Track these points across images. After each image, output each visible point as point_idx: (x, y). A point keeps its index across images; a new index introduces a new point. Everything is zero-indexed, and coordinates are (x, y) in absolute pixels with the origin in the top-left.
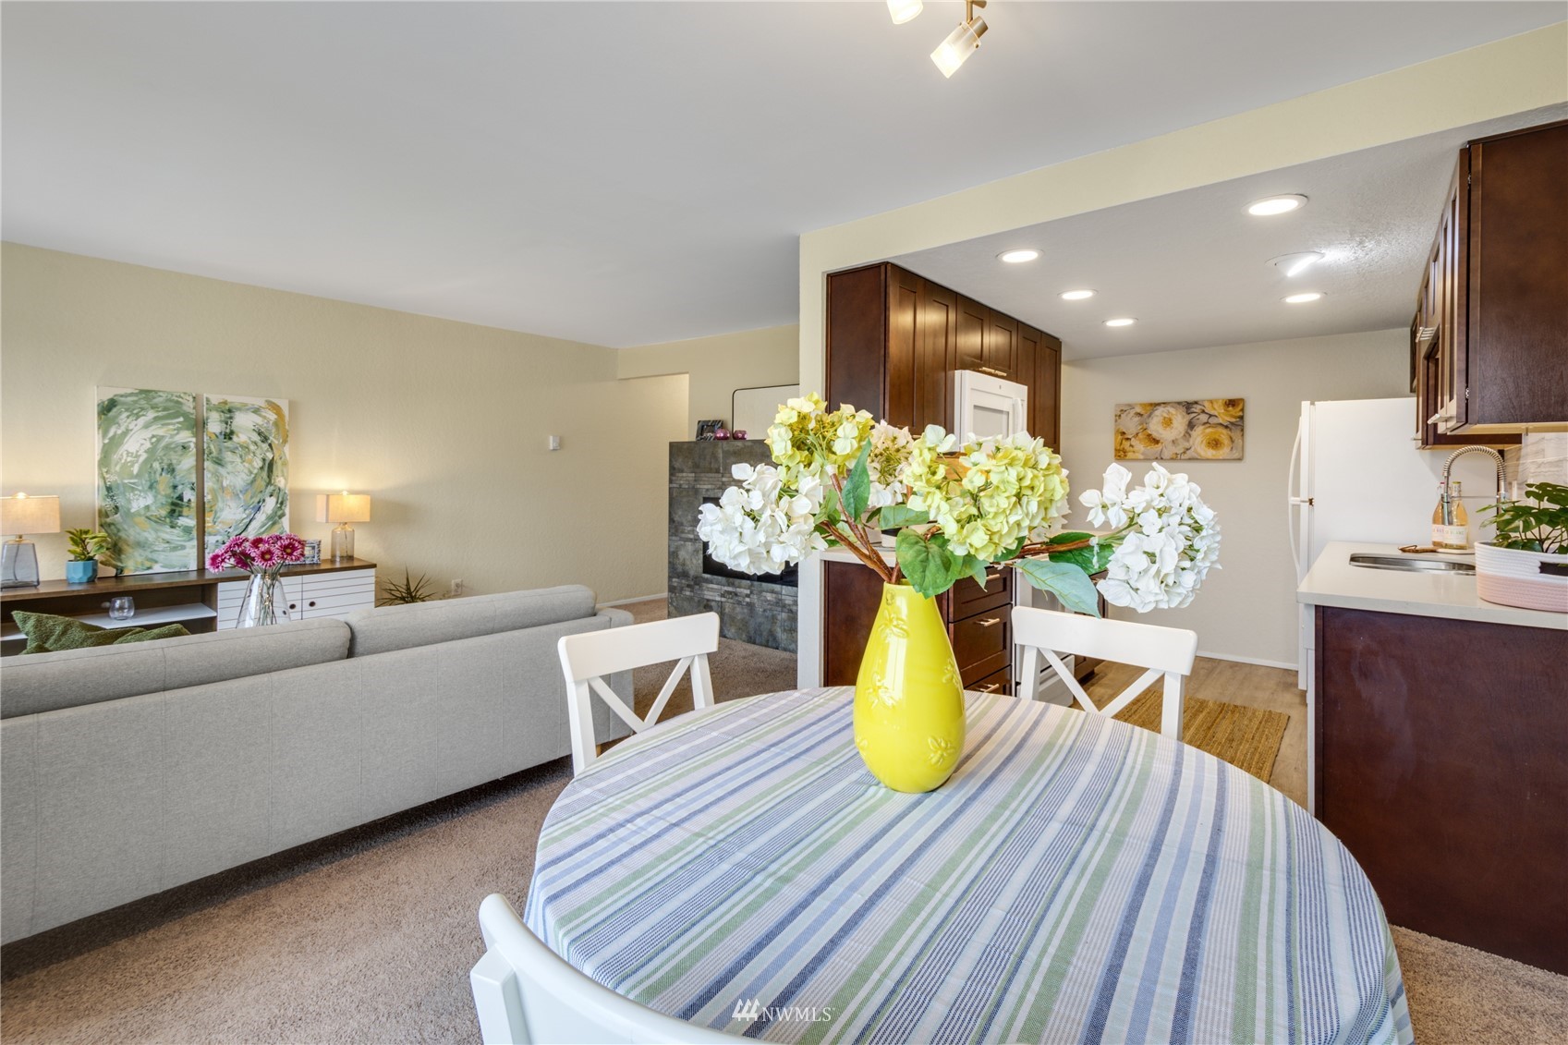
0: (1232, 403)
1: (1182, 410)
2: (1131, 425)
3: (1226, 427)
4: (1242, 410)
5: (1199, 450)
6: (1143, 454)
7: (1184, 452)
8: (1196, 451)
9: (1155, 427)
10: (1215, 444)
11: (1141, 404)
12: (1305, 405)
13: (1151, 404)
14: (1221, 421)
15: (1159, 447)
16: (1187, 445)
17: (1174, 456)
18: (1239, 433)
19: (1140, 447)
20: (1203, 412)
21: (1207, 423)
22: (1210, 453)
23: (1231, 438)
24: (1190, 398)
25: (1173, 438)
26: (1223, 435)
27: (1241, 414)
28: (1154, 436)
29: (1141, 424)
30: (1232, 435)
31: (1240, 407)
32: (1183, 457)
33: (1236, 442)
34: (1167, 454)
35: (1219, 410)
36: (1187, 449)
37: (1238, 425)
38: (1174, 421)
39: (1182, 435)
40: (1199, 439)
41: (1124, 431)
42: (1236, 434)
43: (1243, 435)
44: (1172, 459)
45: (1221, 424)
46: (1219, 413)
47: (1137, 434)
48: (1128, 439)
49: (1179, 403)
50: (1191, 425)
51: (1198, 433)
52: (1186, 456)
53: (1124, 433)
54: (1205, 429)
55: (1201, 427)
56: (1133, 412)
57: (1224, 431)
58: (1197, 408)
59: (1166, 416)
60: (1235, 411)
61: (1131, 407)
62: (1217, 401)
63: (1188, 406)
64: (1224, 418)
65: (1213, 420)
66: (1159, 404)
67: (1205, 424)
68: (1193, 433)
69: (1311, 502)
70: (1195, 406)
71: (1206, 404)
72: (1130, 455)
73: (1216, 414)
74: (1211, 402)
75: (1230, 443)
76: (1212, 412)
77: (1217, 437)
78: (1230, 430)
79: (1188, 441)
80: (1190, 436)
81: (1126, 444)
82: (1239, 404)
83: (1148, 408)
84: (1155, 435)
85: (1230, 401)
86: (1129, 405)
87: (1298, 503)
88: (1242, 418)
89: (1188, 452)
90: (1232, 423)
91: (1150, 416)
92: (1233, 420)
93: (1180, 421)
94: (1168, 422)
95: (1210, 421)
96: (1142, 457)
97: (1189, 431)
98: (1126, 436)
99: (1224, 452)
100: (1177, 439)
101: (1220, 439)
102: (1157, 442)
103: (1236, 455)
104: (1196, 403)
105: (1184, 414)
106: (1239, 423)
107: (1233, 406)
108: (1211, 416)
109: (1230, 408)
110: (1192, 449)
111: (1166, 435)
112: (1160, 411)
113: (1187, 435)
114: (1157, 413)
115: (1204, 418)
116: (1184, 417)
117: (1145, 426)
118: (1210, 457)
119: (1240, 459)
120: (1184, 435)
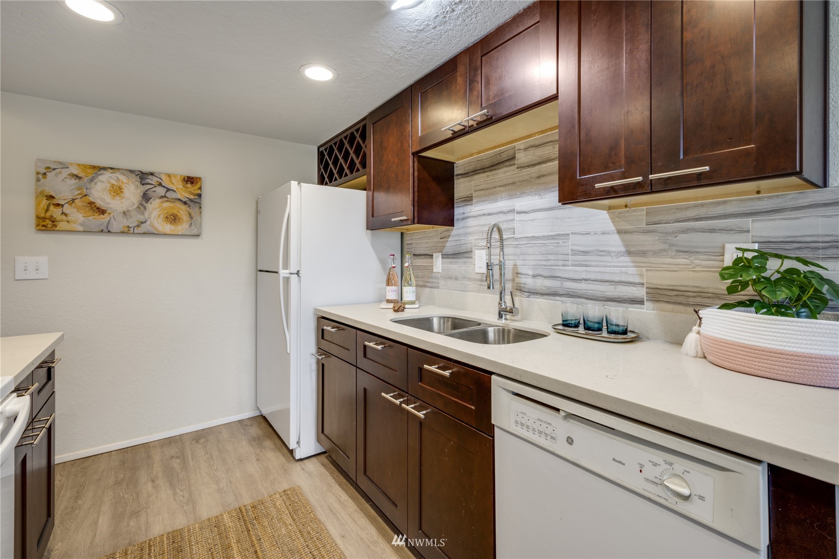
0: (190, 180)
1: (135, 180)
2: (63, 188)
3: (185, 203)
4: (200, 188)
5: (156, 224)
6: (82, 225)
7: (138, 226)
8: (152, 225)
9: (99, 192)
10: (174, 219)
11: (79, 165)
12: (294, 184)
13: (94, 167)
14: (179, 197)
15: (105, 218)
16: (141, 218)
17: (126, 230)
18: (197, 209)
19: (77, 216)
20: (160, 184)
21: (165, 196)
22: (168, 228)
23: (190, 214)
24: (146, 168)
25: (125, 209)
26: (182, 210)
27: (199, 192)
28: (98, 205)
29: (79, 188)
30: (191, 211)
31: (198, 186)
32: (136, 231)
33: (195, 218)
34: (115, 226)
35: (177, 185)
36: (142, 223)
37: (195, 201)
38: (125, 191)
39: (136, 206)
40: (155, 213)
41: (53, 194)
42: (194, 211)
43: (201, 213)
44: (123, 232)
45: (180, 200)
46: (177, 188)
47: (73, 200)
48: (58, 205)
49: (132, 171)
50: (146, 197)
51: (155, 209)
52: (140, 230)
53: (52, 197)
54: (163, 202)
55: (158, 201)
56: (65, 173)
57: (183, 207)
58: (153, 180)
59: (115, 183)
60: (194, 189)
61: (65, 166)
62: (175, 176)
63: (143, 176)
64: (183, 193)
65: (169, 194)
66: (105, 169)
67: (162, 197)
68: (149, 206)
69: (298, 273)
70: (150, 177)
71: (163, 177)
72: (62, 226)
73: (175, 189)
74: (169, 176)
75: (189, 219)
76: (170, 186)
77: (175, 212)
78: (189, 206)
79: (143, 214)
80: (145, 208)
81: (56, 212)
82: (197, 183)
83: (90, 171)
84: (99, 203)
85: (188, 177)
86: (60, 163)
87: (288, 275)
88: (200, 196)
89: (144, 225)
90: (191, 200)
91: (92, 180)
92: (192, 197)
93: (132, 192)
94: (117, 191)
95: (168, 194)
96: (81, 229)
97: (144, 203)
98: (55, 201)
99: (182, 228)
100: (128, 211)
101: (178, 214)
102: (102, 212)
103: (195, 232)
104: (152, 174)
105: (138, 184)
106: (198, 201)
107: (192, 183)
108: (168, 190)
109: (189, 185)
110: (148, 223)
111: (115, 205)
112: (106, 176)
113: (142, 208)
114: (101, 178)
115: (161, 191)
116: (137, 187)
117: (85, 192)
118: (168, 232)
119: (198, 236)
120: (138, 207)
